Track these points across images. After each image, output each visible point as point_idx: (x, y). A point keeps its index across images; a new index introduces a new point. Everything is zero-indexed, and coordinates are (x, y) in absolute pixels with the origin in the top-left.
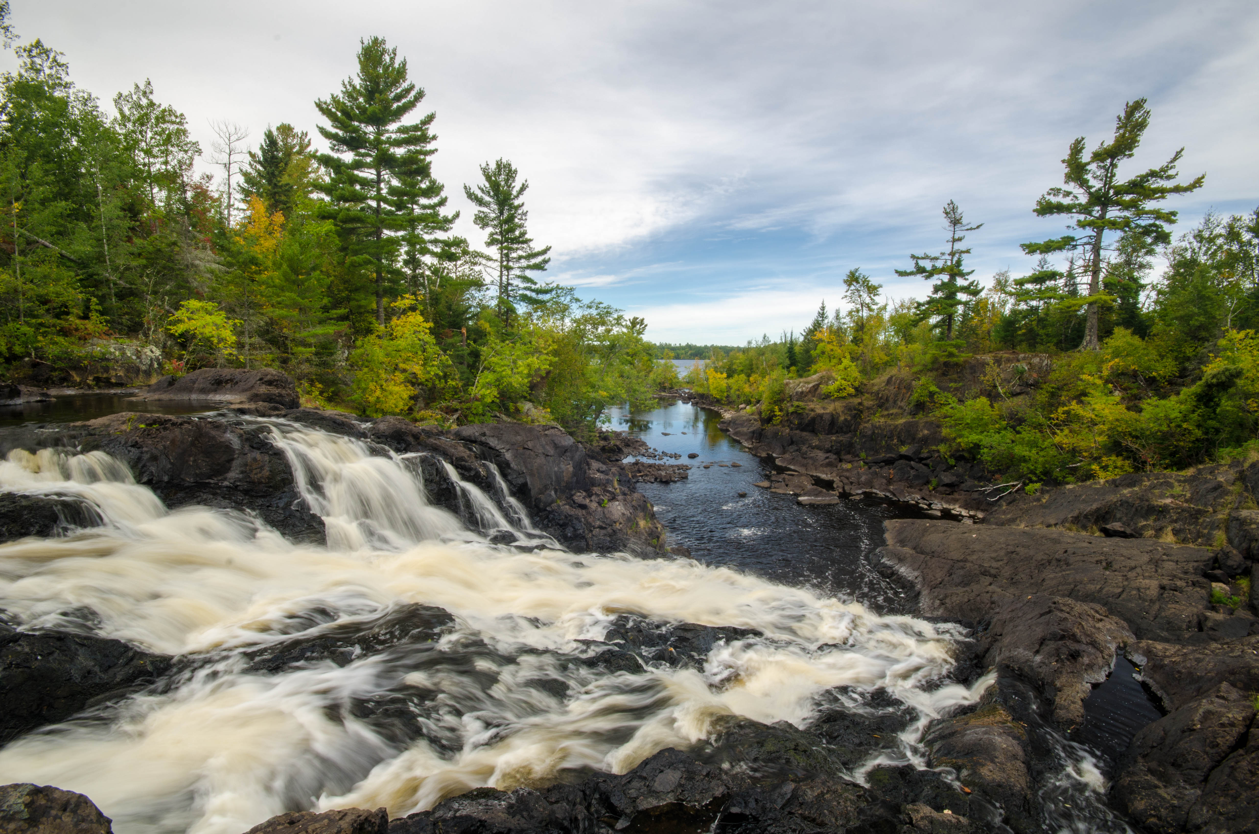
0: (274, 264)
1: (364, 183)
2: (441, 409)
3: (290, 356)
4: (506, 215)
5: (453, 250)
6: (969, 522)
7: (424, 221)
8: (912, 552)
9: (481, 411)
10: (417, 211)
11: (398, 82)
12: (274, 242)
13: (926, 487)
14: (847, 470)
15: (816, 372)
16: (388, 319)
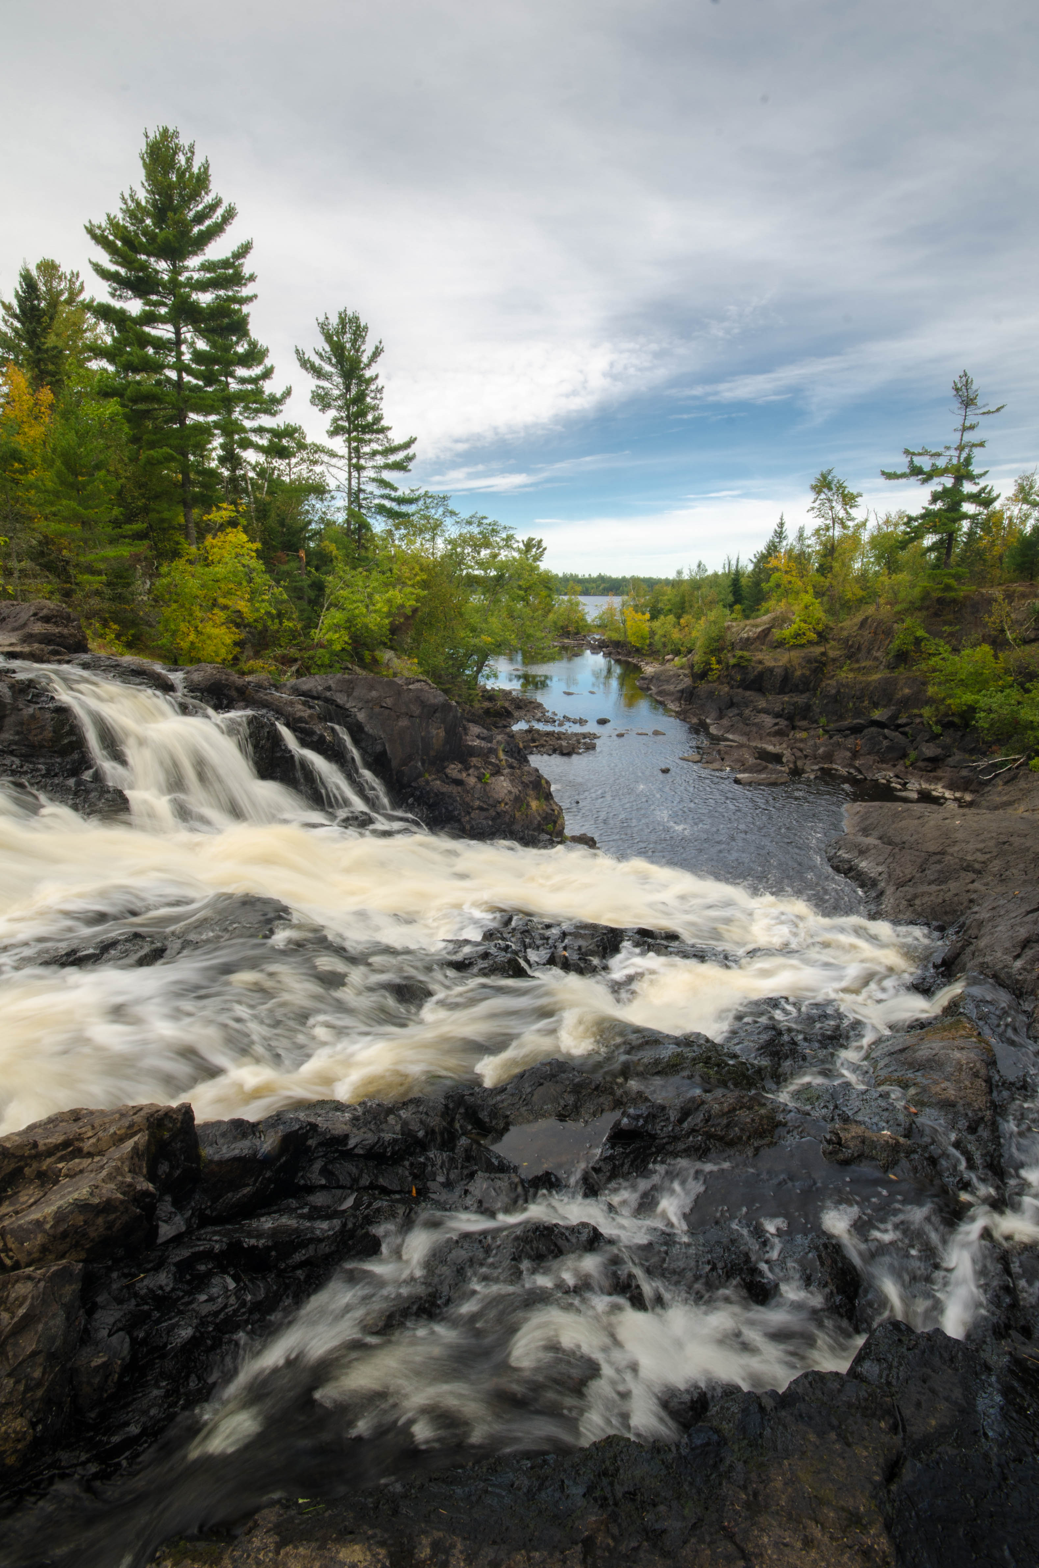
0: (44, 460)
1: (159, 344)
2: (275, 659)
3: (73, 587)
4: (354, 391)
5: (284, 442)
6: (952, 806)
7: (242, 400)
8: (877, 842)
9: (327, 662)
10: (234, 386)
11: (199, 195)
12: (43, 429)
13: (902, 762)
14: (802, 740)
15: (767, 611)
16: (201, 537)
